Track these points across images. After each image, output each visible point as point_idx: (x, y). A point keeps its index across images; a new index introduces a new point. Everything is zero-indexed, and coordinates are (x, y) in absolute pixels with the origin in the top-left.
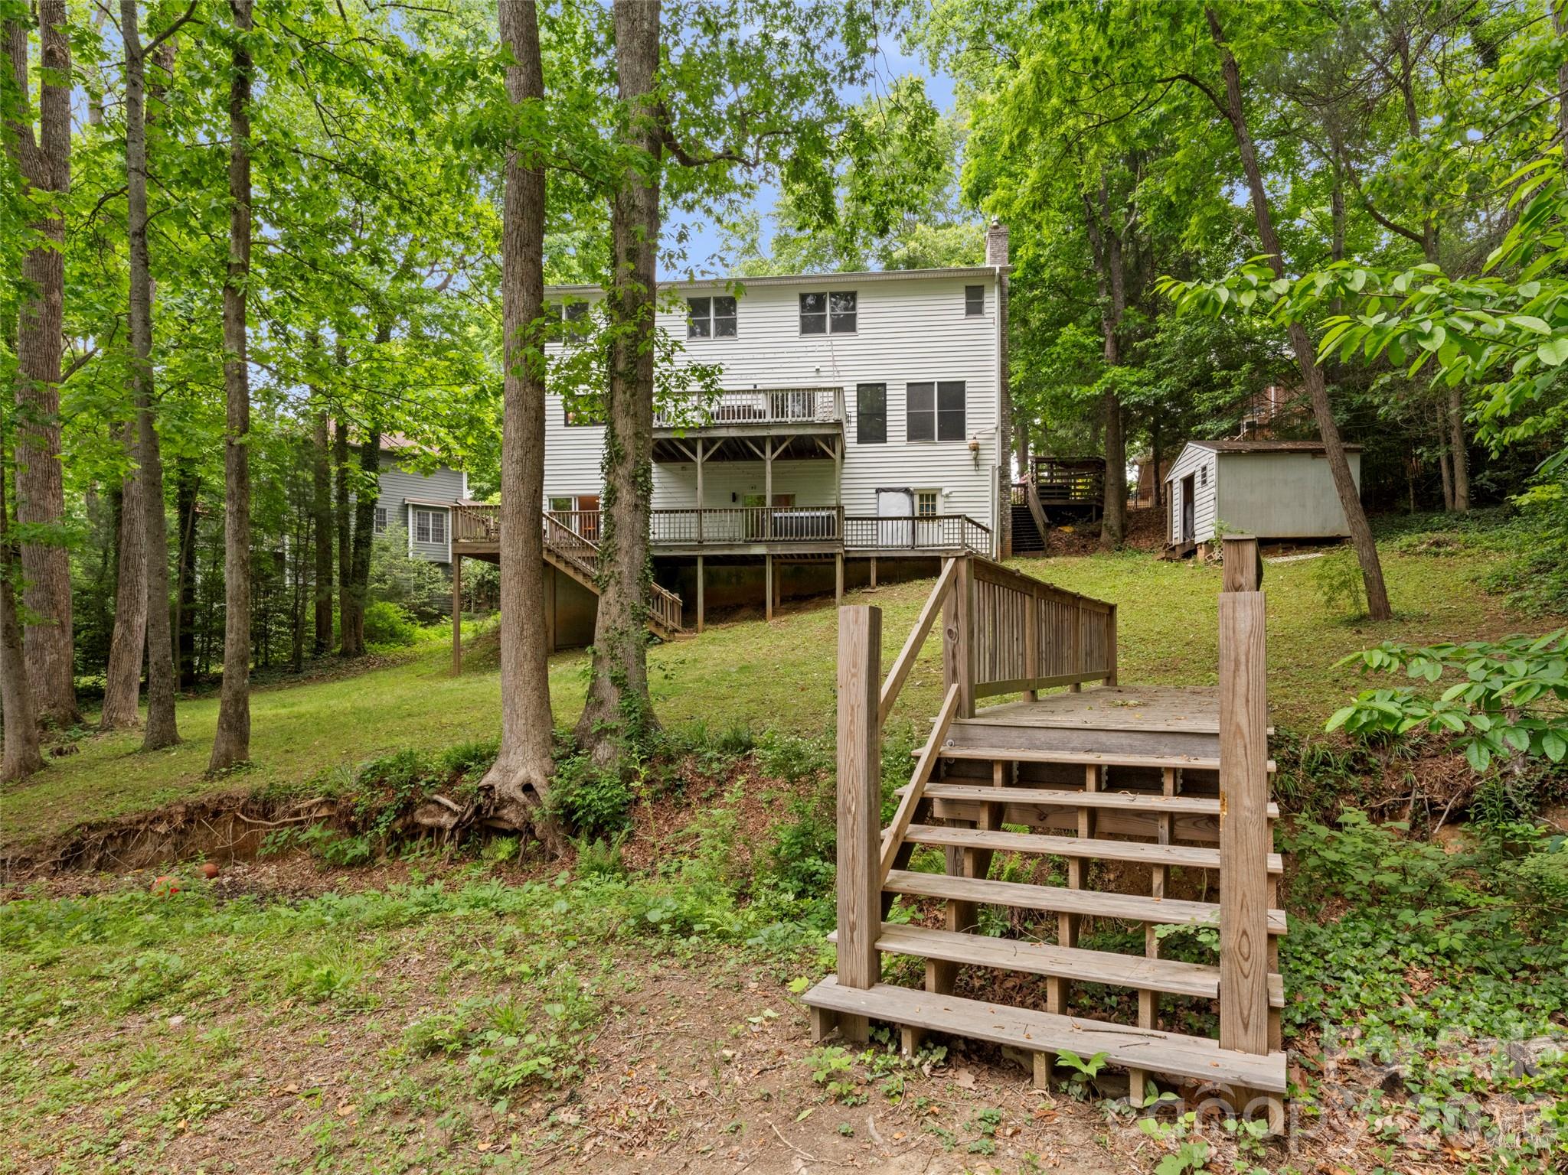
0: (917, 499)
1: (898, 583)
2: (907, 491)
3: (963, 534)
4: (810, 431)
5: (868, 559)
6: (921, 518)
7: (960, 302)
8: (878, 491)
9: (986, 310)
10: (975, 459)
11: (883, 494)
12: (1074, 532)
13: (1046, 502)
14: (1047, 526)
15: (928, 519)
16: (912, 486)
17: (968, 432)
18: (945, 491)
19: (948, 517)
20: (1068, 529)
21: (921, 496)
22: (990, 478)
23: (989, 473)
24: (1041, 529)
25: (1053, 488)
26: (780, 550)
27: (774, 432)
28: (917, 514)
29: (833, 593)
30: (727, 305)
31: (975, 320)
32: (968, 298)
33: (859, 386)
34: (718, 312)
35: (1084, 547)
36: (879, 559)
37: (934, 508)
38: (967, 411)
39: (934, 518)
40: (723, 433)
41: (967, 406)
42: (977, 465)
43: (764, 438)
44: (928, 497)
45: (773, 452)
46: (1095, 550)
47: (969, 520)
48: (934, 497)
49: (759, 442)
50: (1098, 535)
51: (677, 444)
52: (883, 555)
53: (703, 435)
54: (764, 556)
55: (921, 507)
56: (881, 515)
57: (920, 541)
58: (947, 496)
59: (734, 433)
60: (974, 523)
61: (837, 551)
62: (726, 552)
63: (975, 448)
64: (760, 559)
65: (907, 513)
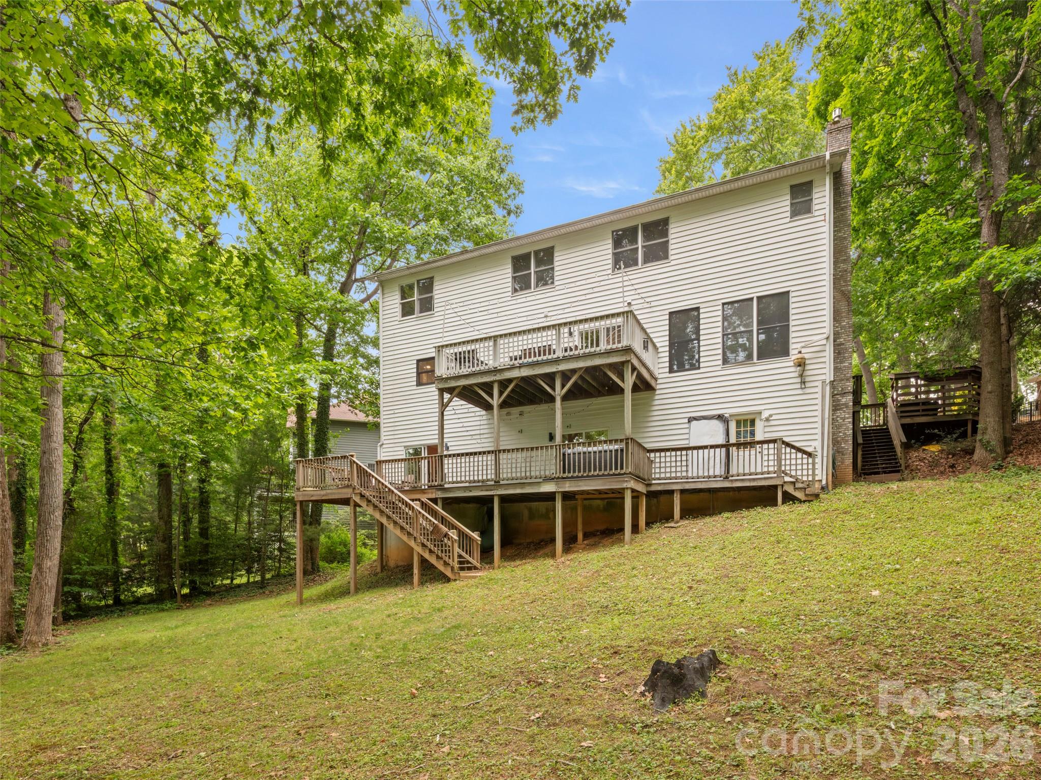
0: (733, 426)
1: (711, 515)
2: (720, 417)
3: (779, 460)
4: (597, 362)
5: (672, 492)
6: (738, 445)
7: (785, 203)
8: (691, 420)
9: (815, 207)
10: (801, 376)
11: (694, 423)
12: (942, 451)
13: (908, 421)
14: (906, 446)
15: (745, 445)
16: (727, 413)
17: (792, 346)
18: (765, 415)
19: (768, 442)
20: (934, 448)
21: (738, 423)
22: (819, 396)
23: (819, 390)
24: (899, 449)
25: (917, 404)
26: (568, 487)
27: (563, 367)
28: (733, 440)
29: (622, 530)
30: (546, 256)
31: (803, 221)
32: (792, 198)
33: (671, 314)
34: (538, 264)
35: (953, 466)
36: (683, 491)
37: (753, 434)
38: (792, 323)
39: (752, 444)
40: (515, 374)
41: (792, 317)
42: (803, 382)
43: (554, 373)
44: (747, 422)
45: (563, 386)
46: (965, 470)
47: (788, 445)
48: (753, 422)
49: (550, 378)
50: (971, 452)
51: (477, 389)
52: (687, 487)
53: (499, 377)
54: (554, 493)
55: (738, 434)
56: (691, 445)
57: (733, 470)
58: (767, 420)
59: (525, 372)
60: (793, 447)
61: (625, 485)
62: (518, 491)
63: (801, 364)
64: (550, 497)
65: (721, 440)
